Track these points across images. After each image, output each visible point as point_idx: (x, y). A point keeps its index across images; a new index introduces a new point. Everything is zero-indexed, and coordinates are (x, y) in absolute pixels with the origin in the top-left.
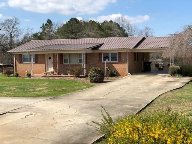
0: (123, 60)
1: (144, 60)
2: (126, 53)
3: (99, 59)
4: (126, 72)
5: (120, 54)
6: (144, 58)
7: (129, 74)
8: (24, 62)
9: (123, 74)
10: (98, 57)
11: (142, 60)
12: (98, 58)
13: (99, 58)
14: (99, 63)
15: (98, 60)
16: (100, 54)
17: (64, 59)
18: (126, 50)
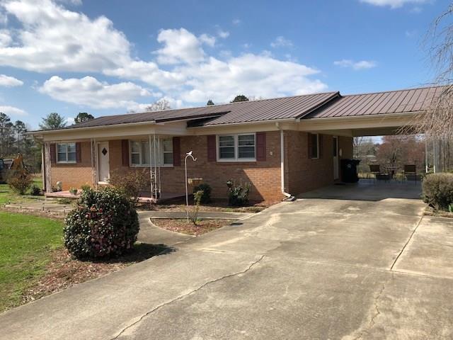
0: (271, 153)
1: (341, 154)
2: (279, 132)
3: (209, 154)
4: (280, 189)
5: (261, 135)
6: (341, 151)
7: (289, 195)
8: (59, 160)
9: (272, 195)
10: (206, 148)
11: (335, 155)
12: (206, 151)
13: (208, 150)
14: (209, 164)
15: (206, 155)
16: (211, 138)
17: (130, 153)
18: (277, 124)
